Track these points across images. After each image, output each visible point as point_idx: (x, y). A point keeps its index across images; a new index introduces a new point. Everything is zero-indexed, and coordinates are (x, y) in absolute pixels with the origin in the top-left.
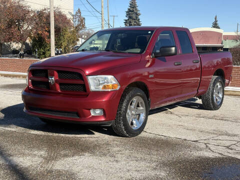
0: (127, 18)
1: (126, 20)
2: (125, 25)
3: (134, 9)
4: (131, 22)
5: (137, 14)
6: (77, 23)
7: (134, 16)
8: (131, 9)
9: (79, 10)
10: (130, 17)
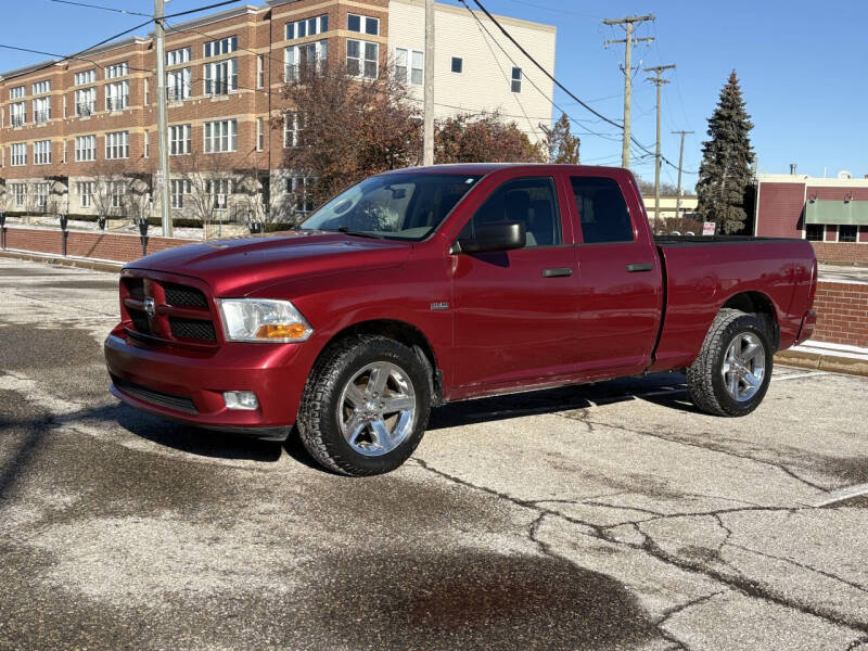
0: (710, 139)
1: (707, 145)
2: (705, 156)
3: (733, 113)
4: (721, 149)
5: (743, 128)
6: (556, 153)
7: (732, 132)
8: (725, 113)
9: (565, 116)
10: (720, 136)
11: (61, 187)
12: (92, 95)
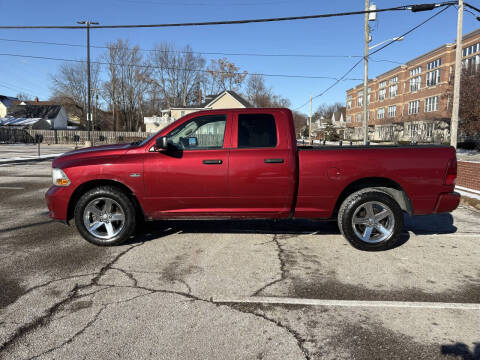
11: (371, 129)
12: (384, 91)
